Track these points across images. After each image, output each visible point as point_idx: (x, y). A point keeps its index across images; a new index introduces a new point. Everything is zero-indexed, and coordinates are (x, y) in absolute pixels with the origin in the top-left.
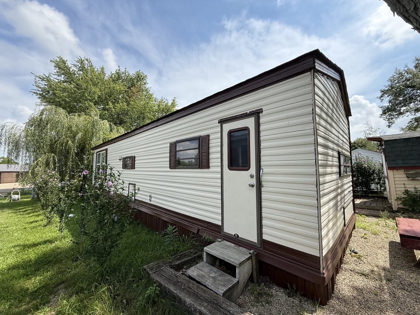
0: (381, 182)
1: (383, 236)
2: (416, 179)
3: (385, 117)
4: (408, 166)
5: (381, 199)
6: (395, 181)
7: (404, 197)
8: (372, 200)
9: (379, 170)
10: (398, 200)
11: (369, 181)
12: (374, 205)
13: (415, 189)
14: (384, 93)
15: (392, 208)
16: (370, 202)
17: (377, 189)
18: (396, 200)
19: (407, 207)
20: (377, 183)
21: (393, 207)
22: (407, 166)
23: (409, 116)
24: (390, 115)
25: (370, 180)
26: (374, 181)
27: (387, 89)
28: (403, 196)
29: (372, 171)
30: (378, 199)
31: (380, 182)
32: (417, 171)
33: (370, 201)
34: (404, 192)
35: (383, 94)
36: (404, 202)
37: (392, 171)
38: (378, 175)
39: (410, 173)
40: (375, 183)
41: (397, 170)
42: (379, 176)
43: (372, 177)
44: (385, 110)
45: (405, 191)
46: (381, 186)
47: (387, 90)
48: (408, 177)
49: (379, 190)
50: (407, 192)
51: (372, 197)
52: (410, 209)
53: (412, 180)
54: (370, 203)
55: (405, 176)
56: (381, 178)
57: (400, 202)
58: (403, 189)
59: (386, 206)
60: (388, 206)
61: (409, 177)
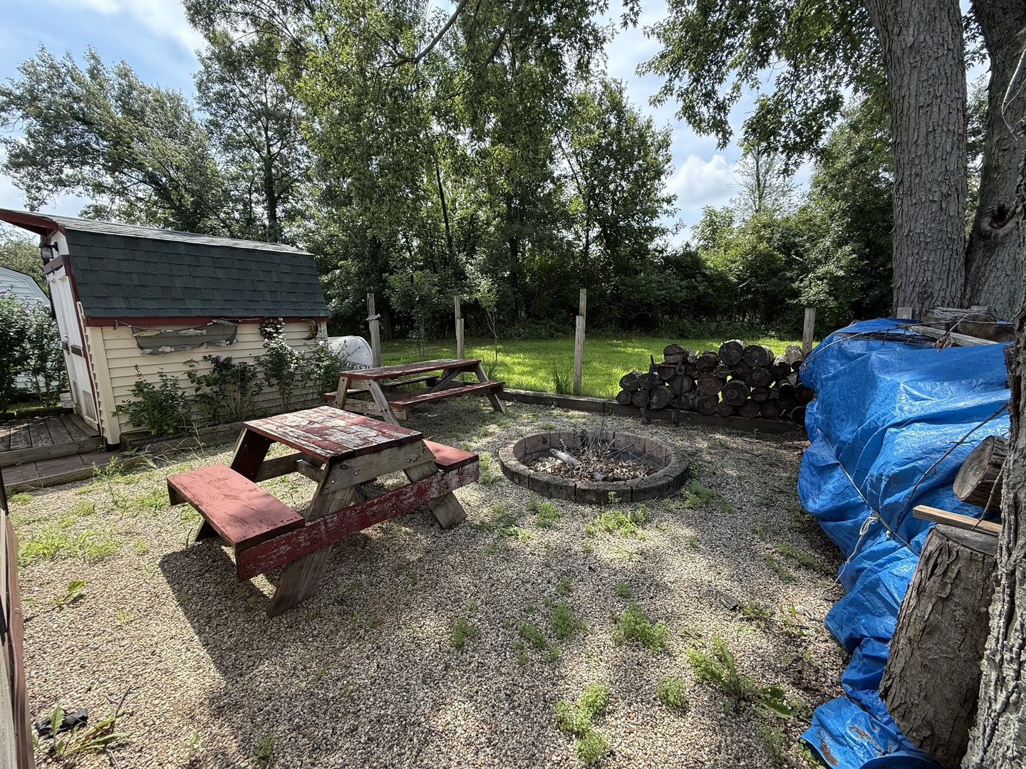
0: (49, 364)
1: (128, 549)
2: (160, 350)
3: (18, 175)
4: (142, 315)
5: (54, 416)
6: (110, 361)
7: (134, 403)
8: (28, 427)
9: (40, 331)
10: (121, 413)
11: (8, 366)
12: (43, 443)
13: (161, 376)
14: (11, 102)
15: (104, 440)
16: (25, 436)
17: (38, 388)
18: (115, 414)
19: (143, 428)
20: (36, 372)
21: (107, 435)
22: (139, 315)
23: (83, 195)
24: (33, 177)
25: (11, 362)
26: (23, 365)
27: (18, 92)
28: (133, 399)
29: (16, 333)
30: (44, 420)
31: (45, 367)
32: (163, 331)
33: (23, 433)
34: (134, 388)
35: (8, 104)
36: (136, 414)
37: (98, 329)
38: (37, 344)
39: (147, 335)
40: (26, 370)
41: (114, 326)
42: (41, 348)
43: (17, 351)
44: (17, 156)
45: (138, 385)
46: (49, 378)
47: (19, 98)
48: (142, 348)
49: (44, 390)
50: (140, 388)
51: (22, 417)
52: (153, 432)
53: (151, 354)
54: (26, 440)
55: (134, 344)
56: (49, 353)
57: (125, 419)
58: (133, 381)
59: (83, 439)
60: (92, 437)
61: (143, 346)
